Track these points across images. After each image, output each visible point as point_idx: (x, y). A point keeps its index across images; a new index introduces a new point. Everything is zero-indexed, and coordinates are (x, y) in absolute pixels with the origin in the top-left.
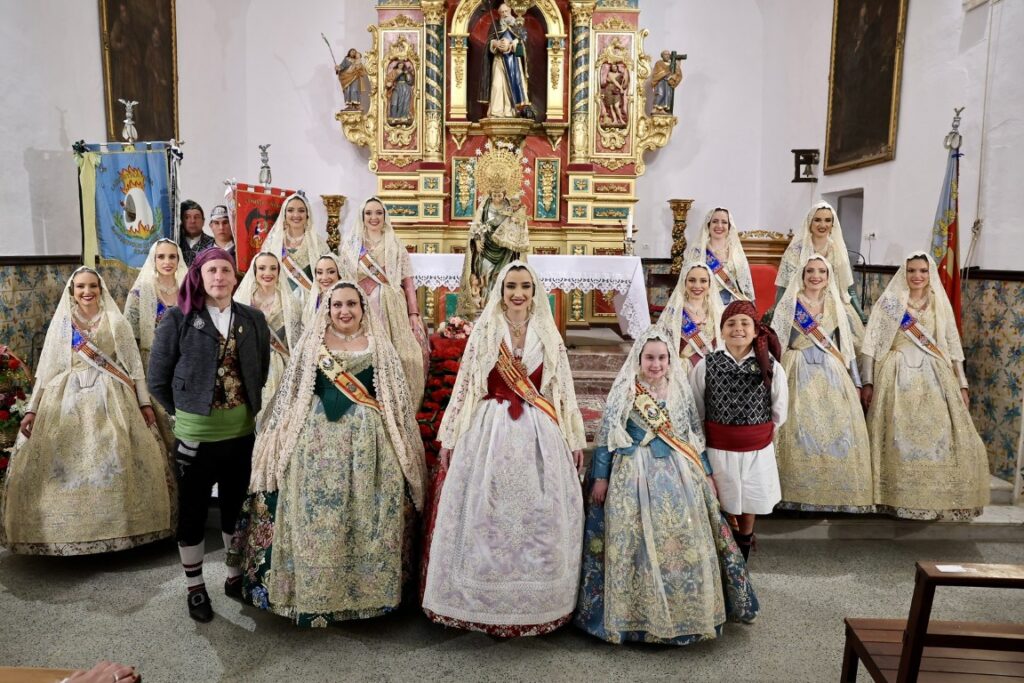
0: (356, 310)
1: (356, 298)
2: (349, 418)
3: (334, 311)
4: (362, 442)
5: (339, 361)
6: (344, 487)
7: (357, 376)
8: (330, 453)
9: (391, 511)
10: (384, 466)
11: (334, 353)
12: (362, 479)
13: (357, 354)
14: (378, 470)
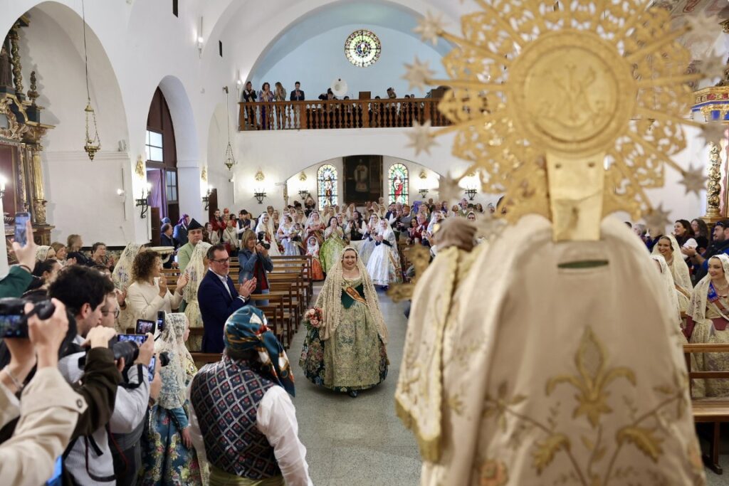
0: (355, 259)
1: (354, 255)
2: (354, 307)
3: (345, 260)
4: (359, 317)
5: (348, 283)
6: (352, 335)
7: (356, 289)
8: (347, 322)
9: (373, 345)
10: (369, 326)
11: (346, 279)
12: (361, 332)
13: (355, 279)
14: (367, 328)
